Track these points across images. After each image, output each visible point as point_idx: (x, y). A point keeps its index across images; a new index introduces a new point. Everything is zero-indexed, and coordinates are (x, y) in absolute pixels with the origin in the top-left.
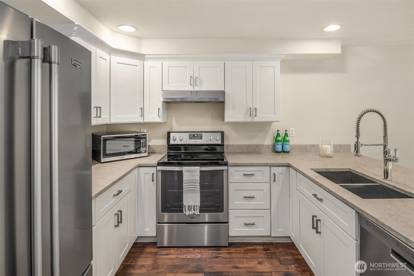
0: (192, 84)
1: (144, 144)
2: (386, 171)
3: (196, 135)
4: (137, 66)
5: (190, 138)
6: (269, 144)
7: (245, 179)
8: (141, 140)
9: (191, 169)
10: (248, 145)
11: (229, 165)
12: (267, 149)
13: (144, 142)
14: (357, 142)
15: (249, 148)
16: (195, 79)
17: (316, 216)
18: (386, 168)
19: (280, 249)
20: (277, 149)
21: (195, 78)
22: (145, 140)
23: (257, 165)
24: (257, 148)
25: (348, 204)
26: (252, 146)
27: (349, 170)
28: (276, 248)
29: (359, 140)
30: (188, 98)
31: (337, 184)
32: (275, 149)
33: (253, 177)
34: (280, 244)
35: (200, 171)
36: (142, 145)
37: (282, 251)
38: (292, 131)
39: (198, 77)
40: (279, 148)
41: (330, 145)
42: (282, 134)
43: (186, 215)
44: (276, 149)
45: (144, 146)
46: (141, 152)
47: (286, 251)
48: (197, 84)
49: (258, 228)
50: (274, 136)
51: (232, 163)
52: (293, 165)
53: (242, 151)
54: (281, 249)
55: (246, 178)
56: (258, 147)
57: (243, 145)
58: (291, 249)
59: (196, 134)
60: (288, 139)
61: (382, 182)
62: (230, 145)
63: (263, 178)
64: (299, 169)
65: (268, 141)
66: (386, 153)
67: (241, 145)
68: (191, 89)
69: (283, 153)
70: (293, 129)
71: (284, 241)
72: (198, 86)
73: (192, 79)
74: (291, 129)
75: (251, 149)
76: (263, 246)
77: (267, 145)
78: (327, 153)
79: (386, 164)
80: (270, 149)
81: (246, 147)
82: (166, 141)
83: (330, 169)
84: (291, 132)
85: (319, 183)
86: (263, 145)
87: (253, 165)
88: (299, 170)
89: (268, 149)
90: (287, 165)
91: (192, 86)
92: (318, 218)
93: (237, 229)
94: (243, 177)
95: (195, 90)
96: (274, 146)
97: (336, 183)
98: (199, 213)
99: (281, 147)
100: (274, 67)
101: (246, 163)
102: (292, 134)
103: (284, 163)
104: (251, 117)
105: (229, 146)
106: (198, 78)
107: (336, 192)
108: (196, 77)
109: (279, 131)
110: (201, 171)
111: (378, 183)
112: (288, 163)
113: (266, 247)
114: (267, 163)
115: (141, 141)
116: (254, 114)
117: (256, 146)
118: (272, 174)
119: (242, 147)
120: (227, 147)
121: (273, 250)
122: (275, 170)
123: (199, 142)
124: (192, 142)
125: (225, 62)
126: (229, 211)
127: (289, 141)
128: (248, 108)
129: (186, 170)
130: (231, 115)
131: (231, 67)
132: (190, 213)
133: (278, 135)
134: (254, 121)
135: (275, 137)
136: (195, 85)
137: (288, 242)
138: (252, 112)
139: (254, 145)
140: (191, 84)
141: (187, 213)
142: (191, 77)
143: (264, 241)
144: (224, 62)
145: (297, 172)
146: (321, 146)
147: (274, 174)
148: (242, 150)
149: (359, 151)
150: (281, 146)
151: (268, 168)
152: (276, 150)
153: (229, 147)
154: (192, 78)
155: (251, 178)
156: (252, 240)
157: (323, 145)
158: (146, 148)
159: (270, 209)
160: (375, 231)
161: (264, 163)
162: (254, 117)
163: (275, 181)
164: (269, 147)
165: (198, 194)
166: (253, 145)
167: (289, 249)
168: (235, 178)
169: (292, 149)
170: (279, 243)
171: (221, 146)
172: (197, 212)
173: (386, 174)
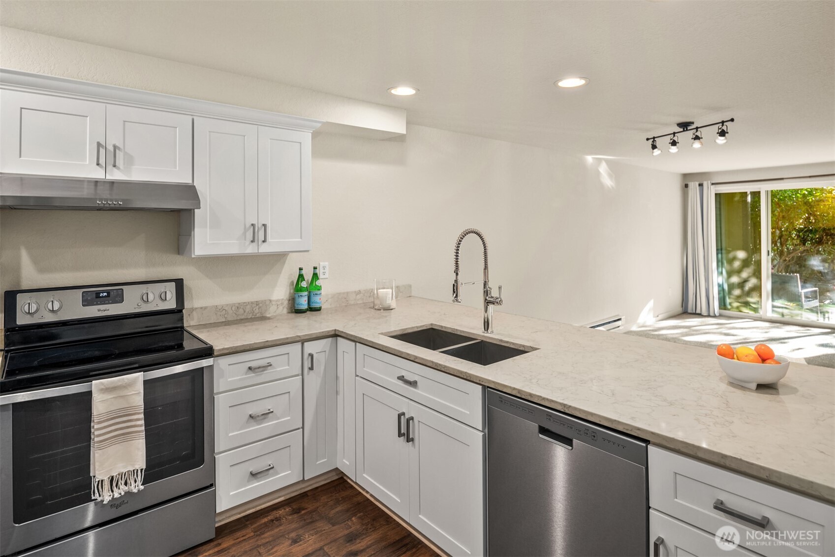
0: (102, 161)
2: (486, 321)
3: (105, 294)
5: (86, 302)
6: (282, 298)
7: (253, 378)
9: (119, 381)
10: (240, 304)
11: (215, 354)
12: (278, 307)
14: (456, 281)
15: (241, 311)
16: (112, 150)
17: (403, 414)
18: (486, 316)
19: (322, 498)
20: (300, 306)
21: (110, 148)
23: (278, 343)
24: (257, 310)
25: (470, 378)
26: (247, 305)
27: (431, 327)
28: (315, 500)
29: (459, 277)
30: (96, 199)
31: (435, 351)
32: (294, 306)
33: (270, 370)
34: (319, 489)
35: (144, 381)
37: (326, 500)
38: (324, 268)
39: (119, 144)
40: (303, 303)
41: (392, 288)
42: (308, 275)
43: (104, 503)
44: (296, 305)
47: (334, 498)
48: (117, 164)
49: (279, 474)
50: (291, 280)
51: (223, 349)
52: (346, 332)
53: (226, 318)
54: (324, 499)
55: (253, 375)
56: (261, 305)
57: (227, 305)
58: (341, 490)
59: (103, 292)
60: (320, 283)
61: (484, 336)
62: (196, 308)
63: (288, 367)
64: (362, 337)
65: (280, 292)
66: (486, 293)
67: (222, 306)
68: (98, 174)
69: (309, 312)
70: (326, 264)
71: (325, 480)
72: (119, 169)
73: (102, 151)
74: (322, 264)
75: (245, 312)
76: (290, 506)
77: (277, 301)
78: (387, 303)
79: (486, 311)
81: (233, 309)
83: (407, 329)
84: (322, 271)
85: (412, 355)
86: (270, 300)
87: (270, 344)
88: (363, 339)
89: (281, 308)
90: (333, 333)
91: (101, 167)
92: (407, 416)
93: (232, 492)
94: (246, 374)
95: (109, 177)
96: (293, 300)
97: (434, 349)
98: (142, 487)
99: (307, 302)
100: (300, 143)
101: (255, 343)
102: (324, 273)
103: (328, 332)
104: (255, 244)
105: (193, 310)
106: (119, 149)
107: (446, 365)
108: (115, 147)
109: (302, 269)
110: (146, 382)
111: (477, 339)
112: (335, 330)
113: (295, 506)
114: (297, 336)
116: (262, 238)
117: (257, 305)
118: (306, 356)
119: (224, 310)
120: (189, 315)
121: (311, 507)
122: (310, 347)
123: (113, 309)
124: (94, 311)
125: (195, 118)
126: (216, 457)
127: (319, 288)
128: (248, 225)
129: (102, 387)
130: (208, 242)
131: (209, 132)
132: (116, 495)
133: (301, 277)
134: (259, 252)
135: (292, 282)
136: (109, 167)
137: (333, 480)
138: (258, 232)
139: (252, 303)
140: (100, 162)
141: (107, 498)
142: (99, 145)
143: (288, 497)
144: (191, 118)
145: (357, 344)
146: (376, 291)
147: (311, 356)
148: (226, 316)
149: (458, 295)
150: (306, 298)
151: (298, 346)
152: (297, 307)
153: (194, 313)
154: (103, 148)
155: (265, 372)
156: (264, 504)
157: (380, 289)
159: (303, 428)
160: (515, 407)
161: (291, 338)
162: (260, 243)
163: (311, 368)
164: (282, 304)
165: (141, 440)
166: (249, 303)
167: (338, 493)
168: (229, 380)
169: (325, 302)
170: (317, 488)
171: (176, 312)
172: (136, 487)
173: (487, 325)
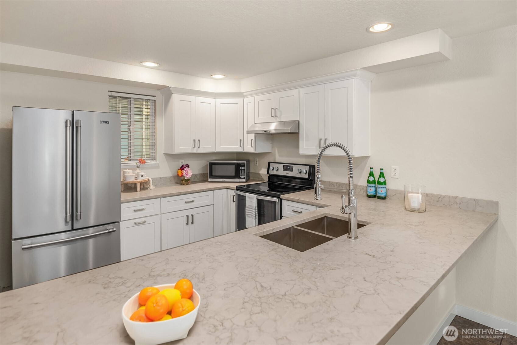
1: (243, 171)
3: (289, 167)
4: (238, 103)
5: (284, 170)
8: (241, 167)
10: (340, 183)
12: (360, 191)
13: (243, 170)
20: (370, 192)
22: (244, 167)
36: (242, 172)
38: (395, 170)
44: (368, 193)
45: (243, 173)
46: (240, 178)
55: (295, 214)
57: (334, 182)
67: (332, 182)
74: (393, 167)
80: (364, 192)
82: (266, 170)
89: (362, 191)
99: (374, 191)
102: (395, 174)
109: (372, 169)
115: (241, 169)
123: (290, 174)
124: (285, 173)
130: (304, 147)
142: (272, 108)
150: (374, 189)
158: (245, 174)
164: (363, 189)
166: (344, 184)
169: (393, 196)
